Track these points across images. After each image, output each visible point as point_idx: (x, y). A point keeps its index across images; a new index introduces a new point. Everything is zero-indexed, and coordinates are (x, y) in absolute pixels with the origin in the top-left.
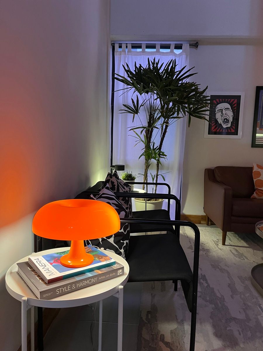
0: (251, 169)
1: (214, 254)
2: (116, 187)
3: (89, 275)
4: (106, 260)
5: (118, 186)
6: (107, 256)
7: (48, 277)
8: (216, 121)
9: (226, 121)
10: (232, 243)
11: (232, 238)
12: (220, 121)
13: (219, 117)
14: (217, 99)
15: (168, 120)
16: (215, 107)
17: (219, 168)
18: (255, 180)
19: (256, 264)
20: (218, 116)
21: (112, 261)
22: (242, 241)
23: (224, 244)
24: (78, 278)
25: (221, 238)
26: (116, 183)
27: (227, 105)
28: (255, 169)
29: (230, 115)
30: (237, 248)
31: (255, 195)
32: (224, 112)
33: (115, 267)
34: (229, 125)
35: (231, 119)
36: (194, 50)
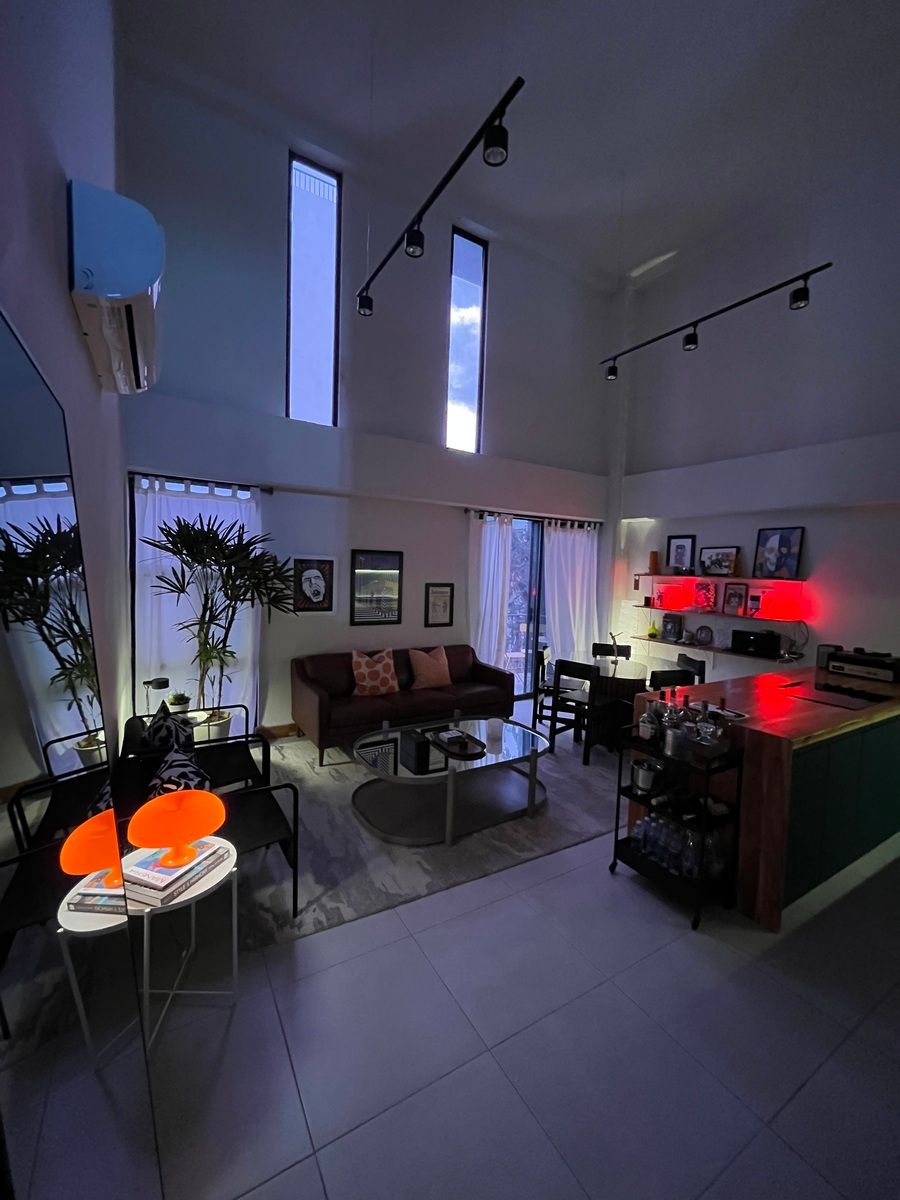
0: (350, 656)
1: (311, 783)
2: (174, 733)
3: (199, 868)
4: (209, 848)
5: (177, 730)
6: (207, 844)
7: (163, 885)
8: (303, 593)
9: (317, 593)
10: (332, 762)
11: (333, 755)
12: (309, 593)
13: (307, 589)
14: (302, 565)
15: (236, 603)
16: (302, 572)
17: (312, 658)
18: (355, 673)
19: (358, 786)
20: (306, 587)
21: (217, 847)
22: (344, 755)
23: (321, 765)
24: (189, 876)
25: (318, 755)
26: (173, 728)
27: (316, 572)
28: (355, 658)
29: (321, 585)
30: (336, 767)
31: (356, 692)
32: (313, 581)
33: (221, 852)
34: (321, 599)
35: (323, 591)
36: (266, 495)
